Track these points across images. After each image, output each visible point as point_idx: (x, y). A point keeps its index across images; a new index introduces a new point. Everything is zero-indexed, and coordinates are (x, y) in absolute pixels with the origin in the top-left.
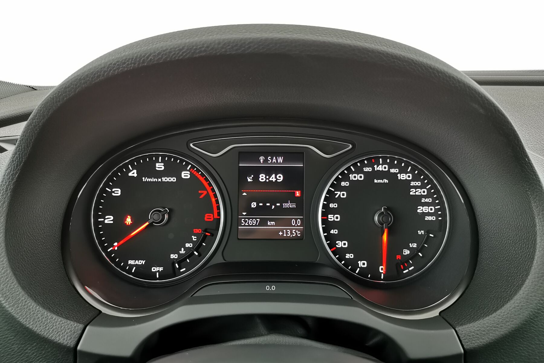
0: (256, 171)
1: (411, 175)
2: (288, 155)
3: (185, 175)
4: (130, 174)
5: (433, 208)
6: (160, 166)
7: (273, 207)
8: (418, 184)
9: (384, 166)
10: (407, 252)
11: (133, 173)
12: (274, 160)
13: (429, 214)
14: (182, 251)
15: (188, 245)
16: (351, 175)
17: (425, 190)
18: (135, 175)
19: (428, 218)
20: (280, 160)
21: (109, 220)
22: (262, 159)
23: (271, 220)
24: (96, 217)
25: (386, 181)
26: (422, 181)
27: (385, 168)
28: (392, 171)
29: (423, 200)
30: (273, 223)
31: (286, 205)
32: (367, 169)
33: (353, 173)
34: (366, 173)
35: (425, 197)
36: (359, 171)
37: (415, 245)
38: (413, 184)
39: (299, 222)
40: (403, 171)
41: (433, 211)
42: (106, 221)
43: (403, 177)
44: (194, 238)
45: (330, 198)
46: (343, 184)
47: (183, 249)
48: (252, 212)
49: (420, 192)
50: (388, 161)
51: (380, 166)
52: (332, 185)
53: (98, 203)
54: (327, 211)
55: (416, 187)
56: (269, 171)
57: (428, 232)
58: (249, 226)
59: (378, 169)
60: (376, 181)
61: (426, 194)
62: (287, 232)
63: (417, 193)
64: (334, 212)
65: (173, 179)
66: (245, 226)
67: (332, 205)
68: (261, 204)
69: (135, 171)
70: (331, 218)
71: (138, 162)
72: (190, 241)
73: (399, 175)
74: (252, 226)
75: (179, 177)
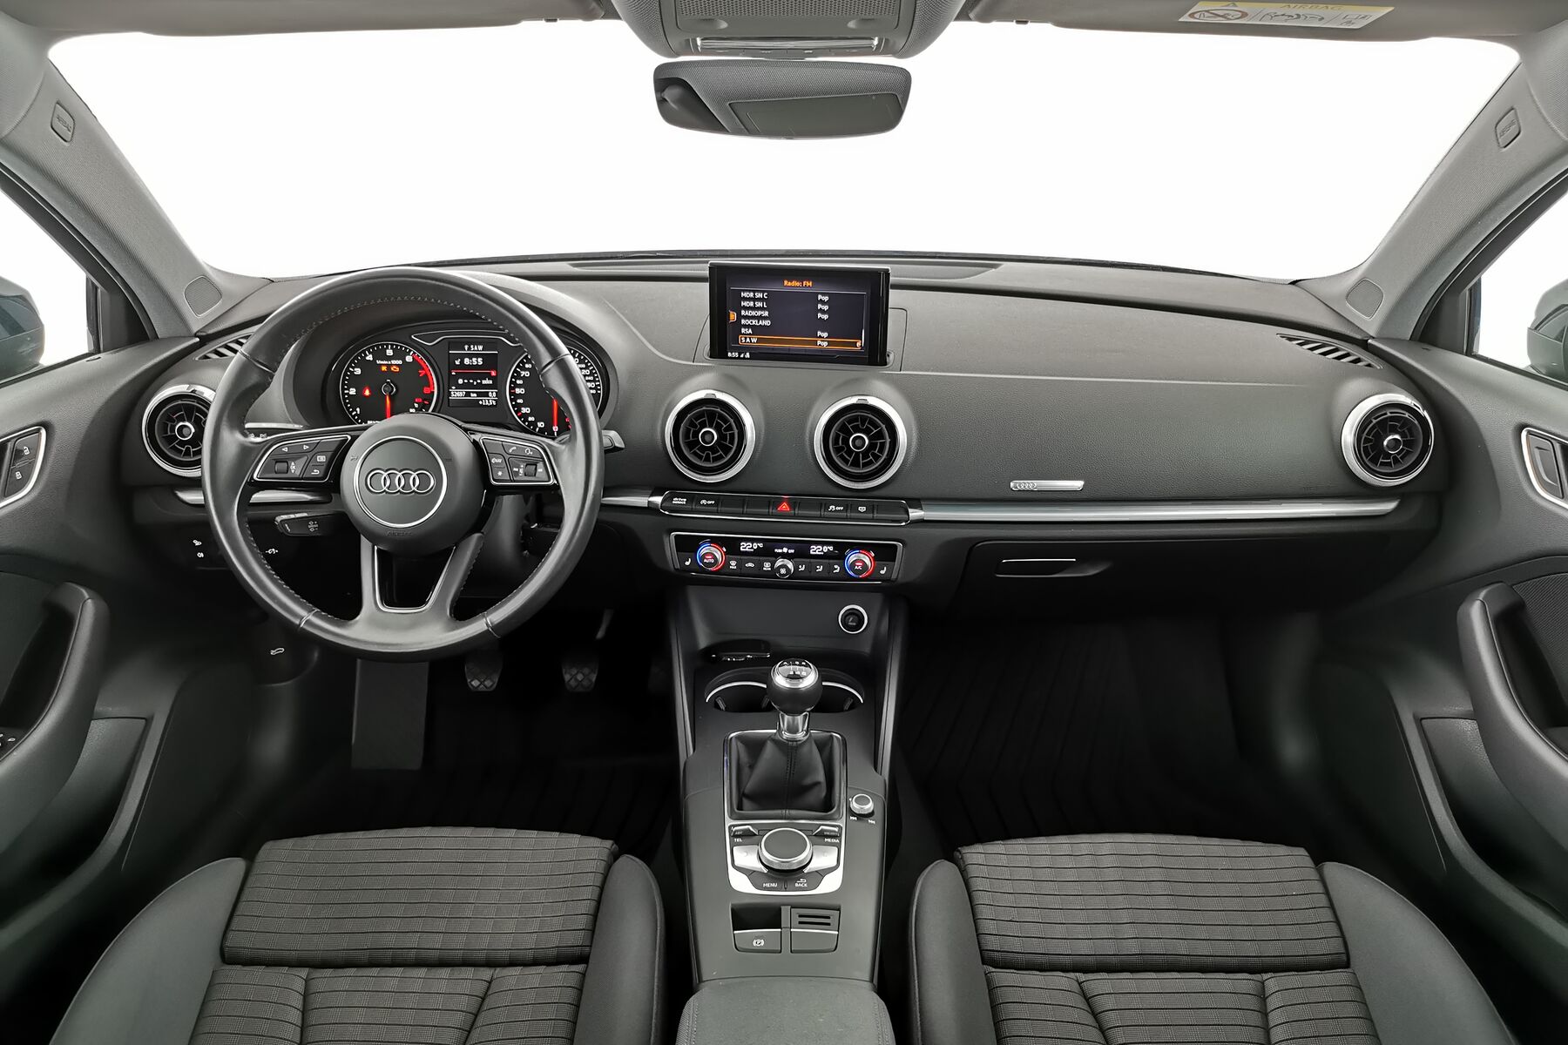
0: (462, 357)
1: (577, 359)
2: (488, 344)
3: (409, 359)
4: (367, 358)
5: (594, 384)
6: (390, 352)
7: (475, 383)
8: (583, 366)
11: (370, 357)
12: (476, 348)
13: (590, 388)
17: (588, 371)
18: (371, 359)
20: (481, 348)
21: (353, 391)
22: (466, 347)
23: (473, 392)
24: (343, 389)
26: (586, 364)
29: (587, 378)
30: (475, 395)
31: (484, 382)
35: (588, 376)
38: (579, 366)
39: (494, 394)
41: (594, 386)
42: (351, 393)
44: (416, 405)
45: (517, 376)
46: (527, 366)
48: (459, 387)
49: (584, 372)
52: (518, 366)
53: (344, 379)
54: (514, 386)
55: (581, 369)
56: (470, 356)
64: (520, 386)
65: (400, 362)
66: (454, 397)
67: (519, 382)
68: (466, 381)
69: (371, 356)
70: (518, 391)
71: (374, 349)
72: (414, 407)
74: (459, 397)
75: (404, 360)
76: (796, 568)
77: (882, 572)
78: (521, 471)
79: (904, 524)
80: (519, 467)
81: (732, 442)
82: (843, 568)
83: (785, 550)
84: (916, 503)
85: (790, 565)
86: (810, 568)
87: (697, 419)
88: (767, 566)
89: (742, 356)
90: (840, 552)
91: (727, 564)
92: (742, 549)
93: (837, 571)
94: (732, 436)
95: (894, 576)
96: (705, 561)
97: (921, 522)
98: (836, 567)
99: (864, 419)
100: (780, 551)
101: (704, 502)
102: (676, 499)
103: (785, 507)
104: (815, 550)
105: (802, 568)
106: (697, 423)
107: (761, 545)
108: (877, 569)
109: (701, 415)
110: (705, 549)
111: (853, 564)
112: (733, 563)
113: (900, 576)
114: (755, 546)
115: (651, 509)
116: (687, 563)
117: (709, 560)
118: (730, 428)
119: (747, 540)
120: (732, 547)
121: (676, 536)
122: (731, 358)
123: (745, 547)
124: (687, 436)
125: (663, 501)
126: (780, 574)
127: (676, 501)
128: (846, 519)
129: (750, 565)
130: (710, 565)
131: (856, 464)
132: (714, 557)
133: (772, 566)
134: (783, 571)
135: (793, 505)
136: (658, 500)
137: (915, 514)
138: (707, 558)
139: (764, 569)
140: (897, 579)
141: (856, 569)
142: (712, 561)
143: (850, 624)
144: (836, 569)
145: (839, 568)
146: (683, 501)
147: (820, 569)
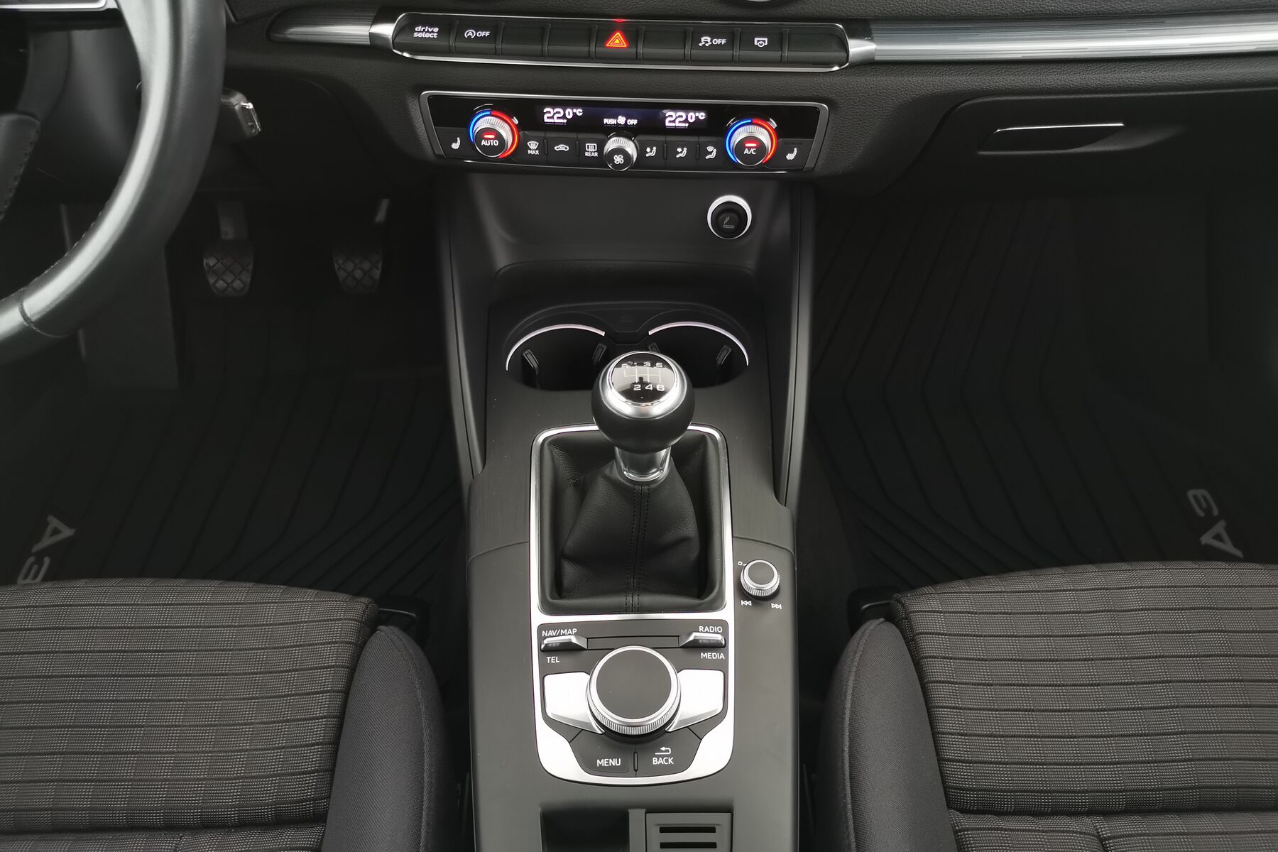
76: (641, 152)
77: (790, 157)
79: (836, 68)
82: (722, 150)
83: (621, 120)
84: (861, 28)
85: (631, 148)
86: (666, 151)
88: (591, 150)
90: (717, 125)
91: (522, 147)
92: (546, 120)
93: (712, 156)
95: (810, 164)
96: (483, 143)
97: (869, 64)
98: (710, 149)
100: (611, 122)
101: (470, 33)
102: (419, 28)
103: (617, 41)
104: (675, 119)
105: (651, 152)
107: (579, 112)
108: (781, 152)
110: (484, 122)
111: (741, 144)
112: (533, 145)
113: (820, 162)
114: (570, 113)
115: (376, 48)
116: (455, 146)
117: (489, 141)
119: (554, 104)
120: (528, 117)
121: (432, 99)
123: (553, 115)
125: (397, 33)
126: (614, 165)
127: (421, 33)
128: (732, 62)
129: (562, 147)
130: (491, 149)
132: (499, 136)
133: (600, 149)
134: (619, 159)
135: (633, 36)
136: (386, 30)
137: (858, 47)
138: (486, 136)
139: (586, 154)
140: (814, 167)
141: (746, 151)
142: (496, 143)
143: (726, 226)
144: (711, 153)
145: (715, 151)
146: (432, 32)
147: (682, 153)
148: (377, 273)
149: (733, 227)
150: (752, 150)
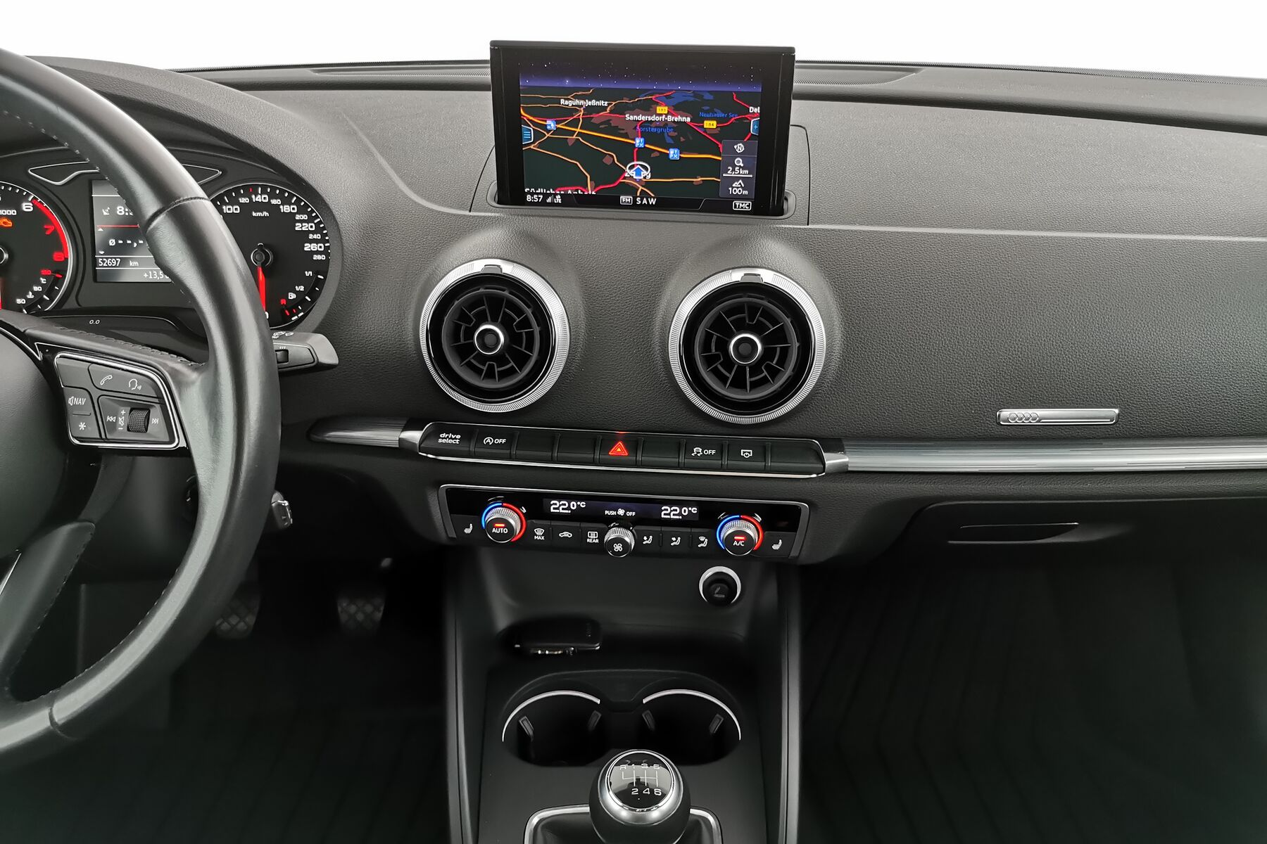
0: (113, 204)
1: (295, 207)
3: (27, 207)
5: (322, 245)
7: (135, 245)
8: (305, 217)
9: (263, 196)
10: (292, 296)
13: (318, 253)
14: (30, 296)
15: (36, 289)
16: (224, 207)
17: (313, 225)
19: (316, 257)
23: (133, 260)
25: (266, 214)
26: (309, 214)
27: (265, 198)
28: (274, 202)
29: (311, 236)
30: (136, 263)
32: (244, 200)
33: (226, 204)
34: (241, 205)
35: (313, 232)
36: (234, 202)
37: (302, 288)
38: (298, 217)
40: (286, 201)
41: (322, 249)
43: (286, 209)
44: (43, 281)
47: (30, 293)
48: (110, 251)
49: (306, 227)
50: (269, 190)
51: (259, 196)
55: (302, 221)
57: (316, 273)
58: (108, 266)
59: (257, 200)
60: (254, 214)
61: (314, 229)
62: (153, 274)
63: (304, 229)
65: (13, 212)
66: (103, 266)
68: (121, 242)
72: (39, 284)
73: (281, 207)
74: (112, 266)
75: (19, 209)
76: (639, 541)
77: (776, 547)
78: (122, 422)
79: (814, 476)
80: (116, 414)
81: (530, 347)
82: (713, 540)
83: (621, 512)
84: (836, 445)
85: (629, 538)
86: (661, 540)
87: (471, 308)
88: (593, 537)
89: (549, 200)
90: (709, 517)
91: (529, 533)
92: (552, 510)
93: (704, 545)
94: (530, 336)
95: (794, 553)
96: (494, 530)
97: (844, 473)
98: (702, 539)
99: (753, 309)
100: (613, 513)
101: (488, 440)
102: (444, 435)
103: (619, 450)
104: (670, 513)
105: (648, 541)
106: (471, 315)
107: (582, 504)
108: (767, 543)
109: (477, 301)
110: (496, 512)
111: (730, 538)
112: (539, 532)
113: (803, 553)
114: (574, 505)
115: (404, 450)
116: (468, 531)
117: (500, 529)
118: (526, 323)
119: (559, 497)
120: (535, 508)
121: (449, 491)
122: (532, 204)
123: (557, 507)
124: (455, 335)
125: (423, 439)
126: (614, 552)
127: (446, 439)
128: (721, 468)
129: (566, 534)
130: (501, 536)
131: (739, 383)
132: (508, 525)
133: (601, 537)
134: (618, 547)
135: (633, 445)
136: (415, 436)
137: (832, 460)
138: (497, 525)
139: (588, 540)
140: (799, 556)
141: (735, 543)
142: (506, 531)
143: (717, 596)
144: (703, 542)
145: (706, 540)
146: (455, 438)
147: (676, 542)
148: (379, 615)
149: (723, 596)
150: (741, 543)
